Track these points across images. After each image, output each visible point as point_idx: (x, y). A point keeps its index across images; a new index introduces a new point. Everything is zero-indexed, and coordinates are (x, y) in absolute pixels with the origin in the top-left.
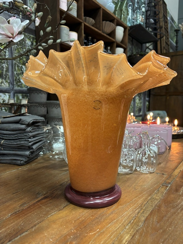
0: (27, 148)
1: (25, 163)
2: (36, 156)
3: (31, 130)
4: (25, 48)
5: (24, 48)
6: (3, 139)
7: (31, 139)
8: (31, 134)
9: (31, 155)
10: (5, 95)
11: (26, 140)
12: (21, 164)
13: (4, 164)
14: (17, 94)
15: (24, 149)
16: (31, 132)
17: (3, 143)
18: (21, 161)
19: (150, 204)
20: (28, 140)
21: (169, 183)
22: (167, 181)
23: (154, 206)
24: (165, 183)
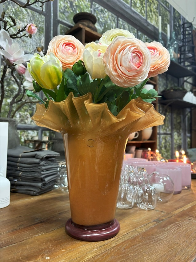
0: (40, 180)
1: (38, 194)
3: (44, 164)
6: (21, 171)
7: (43, 172)
9: (43, 187)
10: (33, 133)
11: (39, 173)
12: (34, 194)
14: (45, 131)
15: (38, 181)
16: (44, 165)
17: (21, 175)
18: (34, 191)
19: (129, 235)
20: (41, 173)
21: (162, 220)
22: (161, 218)
23: (131, 236)
24: (158, 220)
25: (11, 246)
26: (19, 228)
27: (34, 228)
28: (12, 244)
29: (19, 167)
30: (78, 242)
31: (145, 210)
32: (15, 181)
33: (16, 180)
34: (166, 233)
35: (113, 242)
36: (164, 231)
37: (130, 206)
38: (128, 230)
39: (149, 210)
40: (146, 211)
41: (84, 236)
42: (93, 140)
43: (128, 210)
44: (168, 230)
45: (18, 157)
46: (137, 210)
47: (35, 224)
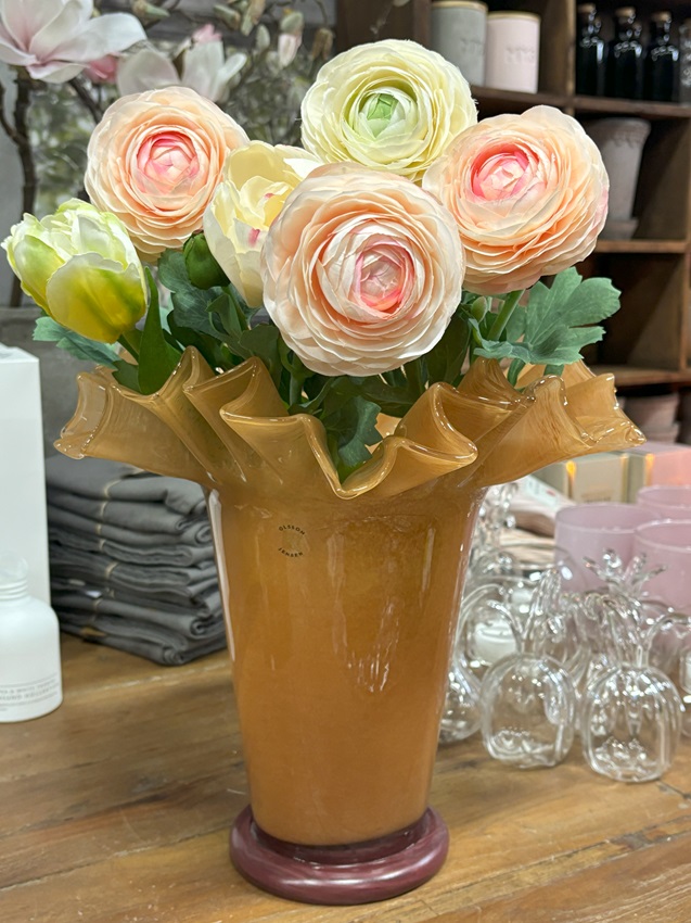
0: (188, 603)
1: (182, 658)
3: (200, 534)
6: (114, 559)
7: (199, 569)
8: (197, 552)
9: (201, 631)
11: (179, 574)
12: (164, 659)
13: (117, 653)
15: (178, 605)
16: (198, 542)
17: (111, 575)
18: (166, 648)
19: (470, 895)
20: (185, 575)
21: (660, 838)
22: (662, 829)
23: (475, 901)
24: (640, 836)
25: (25, 887)
26: (69, 815)
27: (122, 823)
28: (32, 879)
29: (102, 542)
30: (259, 900)
31: (614, 781)
32: (93, 599)
33: (95, 594)
34: (629, 905)
35: (388, 915)
36: (630, 892)
37: (550, 755)
38: (480, 873)
39: (629, 784)
40: (615, 787)
42: (298, 529)
43: (532, 776)
44: (652, 887)
45: (98, 498)
46: (574, 779)
47: (128, 805)
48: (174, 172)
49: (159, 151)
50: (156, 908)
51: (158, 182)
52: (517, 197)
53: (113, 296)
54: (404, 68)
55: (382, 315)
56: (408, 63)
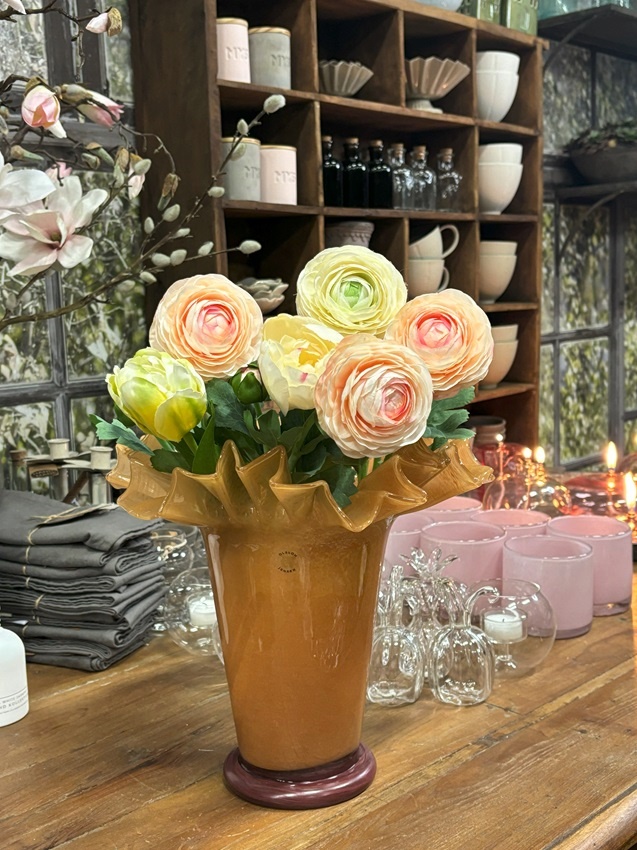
0: (111, 621)
1: (105, 664)
2: (139, 640)
3: (118, 564)
4: (100, 225)
5: (97, 229)
6: (41, 592)
7: (119, 592)
8: (118, 579)
9: (120, 641)
10: (36, 411)
11: (104, 598)
12: (92, 667)
13: (45, 667)
14: (78, 400)
15: (100, 623)
17: (40, 605)
18: (93, 658)
19: (401, 788)
20: (112, 599)
21: (501, 737)
22: (500, 731)
23: (407, 791)
24: (488, 737)
25: (95, 833)
26: (92, 783)
27: (136, 782)
28: (96, 827)
29: (28, 579)
30: (266, 813)
31: (457, 706)
32: (22, 626)
33: (24, 622)
34: (502, 777)
35: (356, 808)
36: (498, 770)
37: (410, 695)
38: (399, 775)
39: (467, 707)
40: (459, 709)
41: (278, 797)
42: (292, 554)
43: (402, 710)
44: (510, 766)
45: (25, 545)
46: (430, 709)
47: (132, 771)
48: (219, 330)
49: (209, 317)
50: (199, 830)
51: (211, 337)
52: (448, 346)
53: (190, 413)
54: (363, 264)
55: (393, 422)
56: (366, 262)
